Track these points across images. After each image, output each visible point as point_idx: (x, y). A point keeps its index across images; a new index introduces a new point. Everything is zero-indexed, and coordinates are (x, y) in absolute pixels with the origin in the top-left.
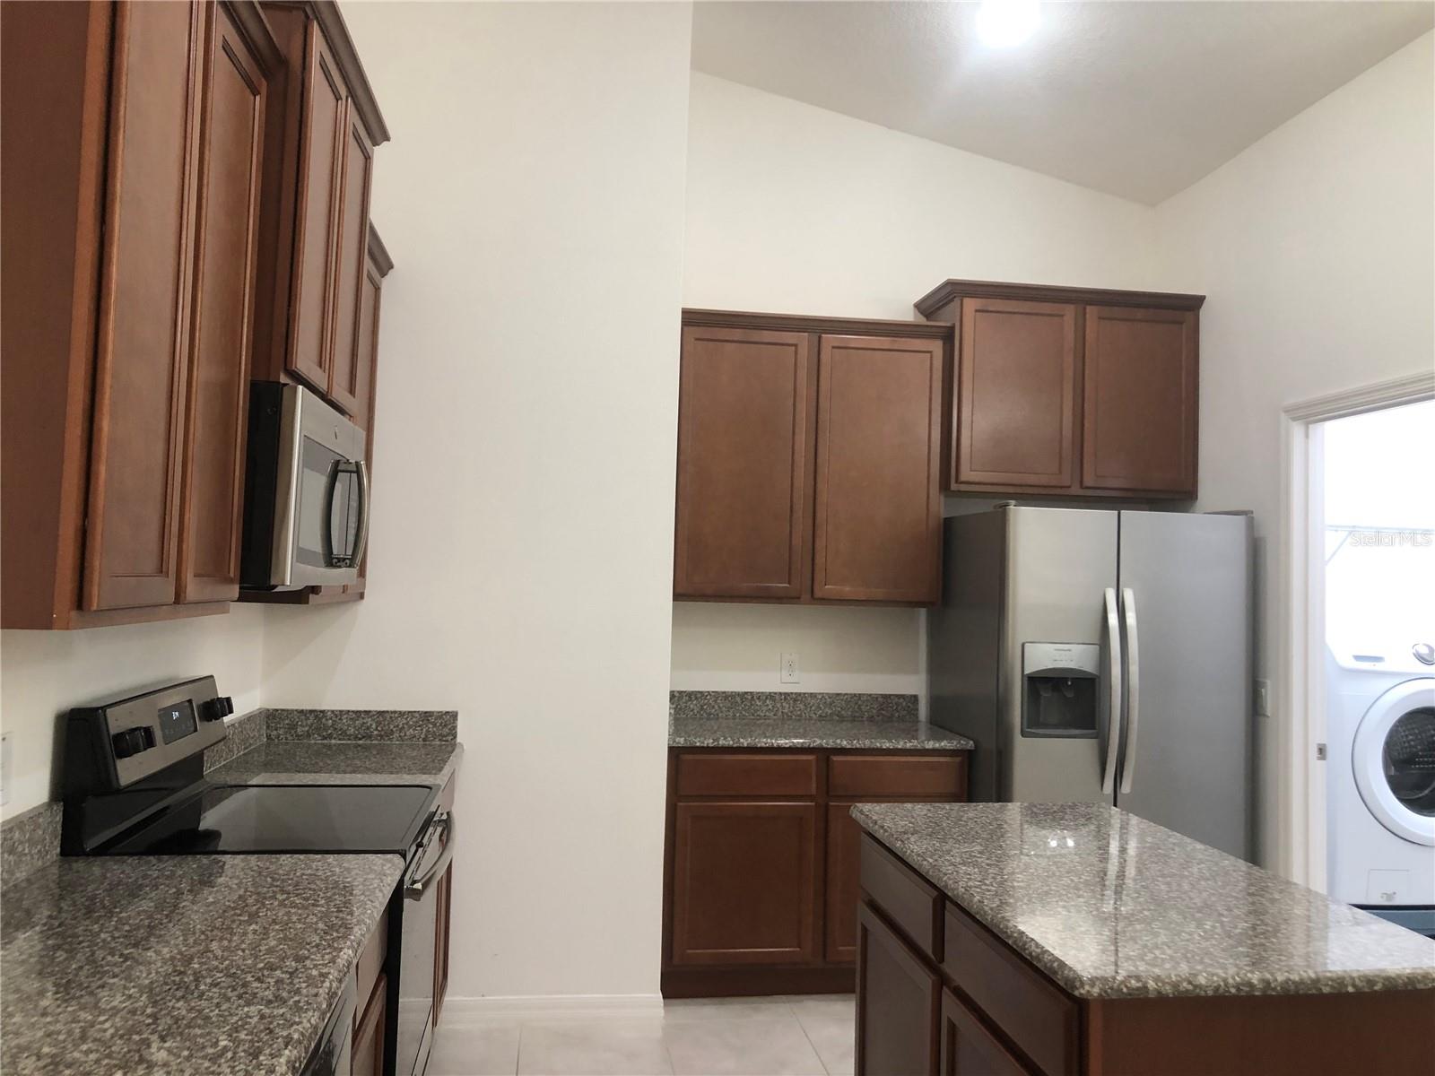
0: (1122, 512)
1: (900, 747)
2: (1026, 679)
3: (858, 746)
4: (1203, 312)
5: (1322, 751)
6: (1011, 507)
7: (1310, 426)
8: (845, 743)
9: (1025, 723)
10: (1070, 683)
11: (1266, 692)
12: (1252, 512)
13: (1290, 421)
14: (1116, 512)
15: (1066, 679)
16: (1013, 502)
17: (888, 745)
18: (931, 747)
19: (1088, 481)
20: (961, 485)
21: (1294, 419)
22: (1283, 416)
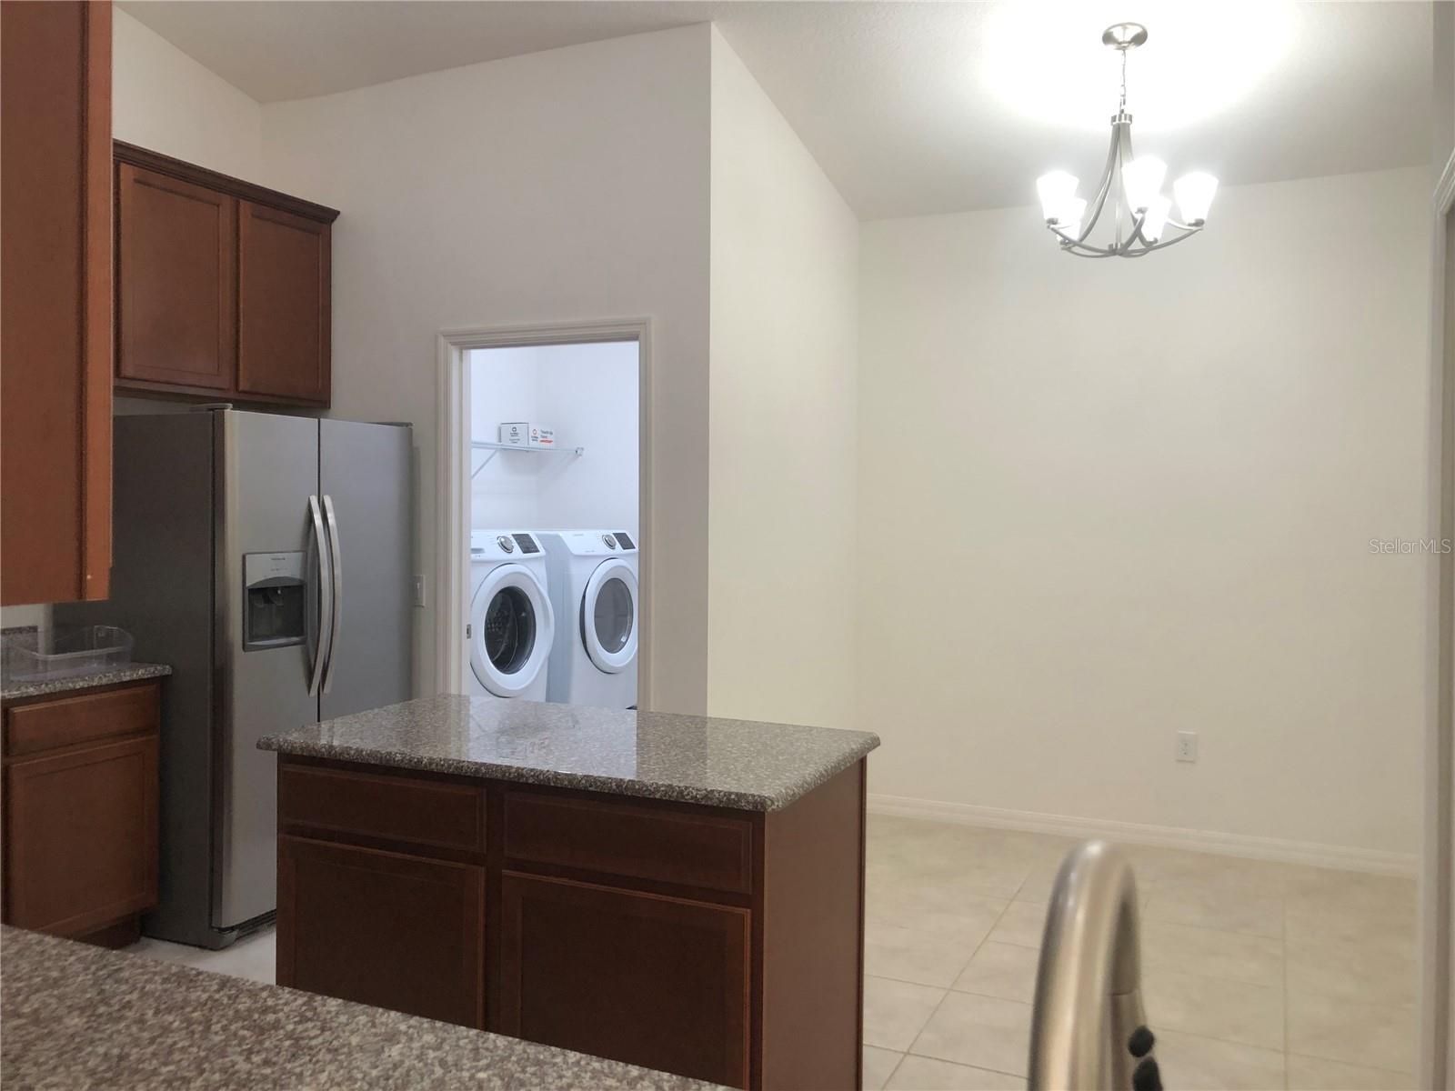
0: (322, 420)
1: (94, 684)
2: (247, 592)
3: (48, 691)
4: (335, 225)
5: (468, 631)
6: (228, 410)
7: (464, 351)
8: (32, 689)
9: (247, 636)
10: (279, 592)
11: (421, 587)
12: (411, 424)
13: (449, 345)
14: (317, 420)
15: (275, 589)
16: (231, 405)
17: (81, 684)
18: (128, 678)
19: (243, 385)
20: (123, 380)
21: (454, 344)
22: (442, 340)
